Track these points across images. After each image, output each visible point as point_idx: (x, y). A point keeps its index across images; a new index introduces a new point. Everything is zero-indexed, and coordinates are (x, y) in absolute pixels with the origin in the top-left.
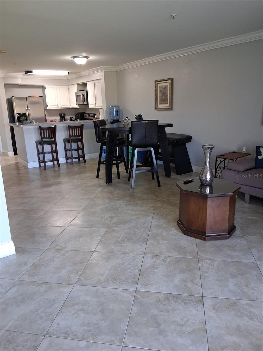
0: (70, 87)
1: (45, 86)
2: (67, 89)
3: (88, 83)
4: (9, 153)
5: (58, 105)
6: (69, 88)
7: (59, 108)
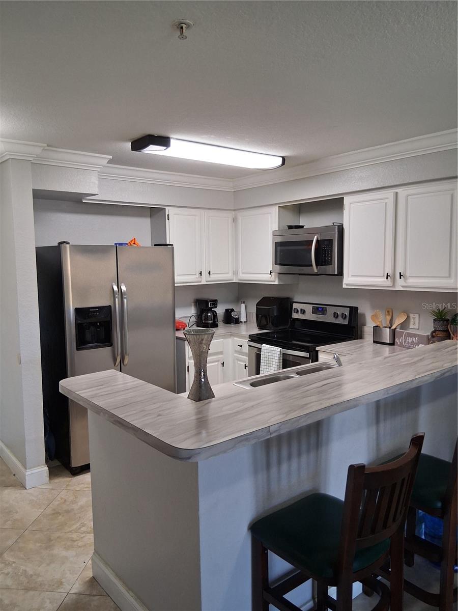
0: (241, 216)
1: (167, 209)
2: (230, 220)
3: (346, 201)
4: (28, 473)
5: (201, 273)
6: (235, 220)
7: (204, 282)
